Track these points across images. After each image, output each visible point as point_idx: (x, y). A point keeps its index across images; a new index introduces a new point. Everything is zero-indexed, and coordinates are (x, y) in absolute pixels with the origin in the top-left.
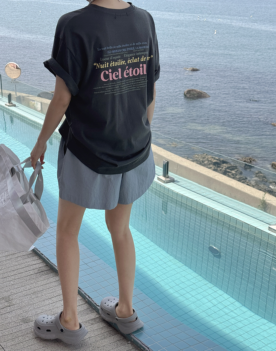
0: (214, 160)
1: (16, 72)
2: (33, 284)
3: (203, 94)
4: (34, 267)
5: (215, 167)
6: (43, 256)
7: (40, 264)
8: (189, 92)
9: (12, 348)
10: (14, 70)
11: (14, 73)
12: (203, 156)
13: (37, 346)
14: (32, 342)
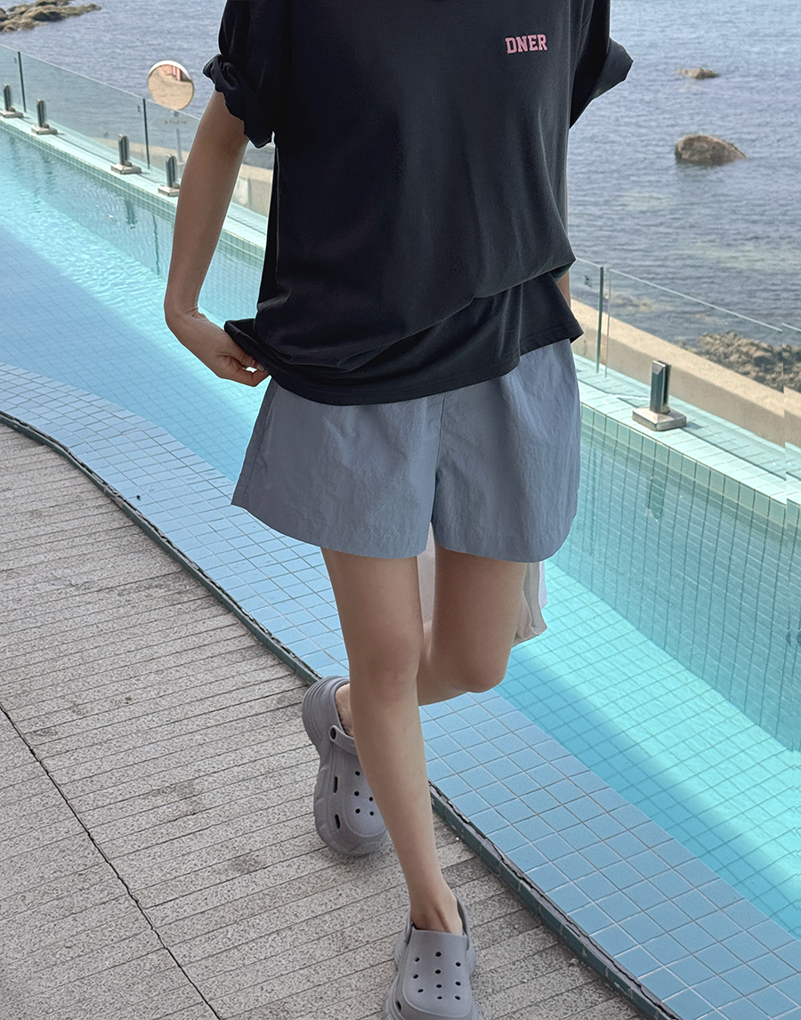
0: (756, 351)
1: (179, 92)
2: (265, 744)
3: (729, 152)
4: (265, 689)
5: (758, 372)
6: (290, 656)
7: (281, 680)
8: (689, 143)
9: (207, 967)
10: (175, 85)
11: (173, 95)
12: (726, 341)
13: (283, 962)
14: (268, 945)
